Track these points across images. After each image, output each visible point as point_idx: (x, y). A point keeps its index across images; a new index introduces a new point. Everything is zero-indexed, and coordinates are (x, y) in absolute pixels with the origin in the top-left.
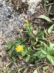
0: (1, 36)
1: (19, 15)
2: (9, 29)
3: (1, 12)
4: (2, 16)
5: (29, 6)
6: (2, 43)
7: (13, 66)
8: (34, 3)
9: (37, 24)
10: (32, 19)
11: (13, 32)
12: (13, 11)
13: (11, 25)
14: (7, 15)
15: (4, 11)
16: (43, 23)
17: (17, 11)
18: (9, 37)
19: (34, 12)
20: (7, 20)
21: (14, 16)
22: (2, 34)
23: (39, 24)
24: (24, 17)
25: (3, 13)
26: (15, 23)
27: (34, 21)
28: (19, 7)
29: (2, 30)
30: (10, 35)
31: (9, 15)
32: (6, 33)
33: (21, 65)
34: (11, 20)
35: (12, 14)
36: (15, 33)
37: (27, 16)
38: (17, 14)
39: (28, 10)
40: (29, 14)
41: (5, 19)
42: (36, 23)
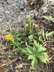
0: (9, 23)
1: (31, 10)
2: (18, 20)
3: (17, 4)
4: (16, 7)
5: (43, 4)
6: (7, 30)
7: (8, 52)
8: (51, 2)
9: (45, 24)
10: (41, 18)
11: (19, 23)
12: (27, 5)
13: (21, 17)
14: (21, 8)
15: (20, 4)
16: (51, 25)
17: (30, 6)
18: (15, 27)
19: (46, 12)
20: (19, 12)
21: (26, 10)
22: (11, 22)
23: (46, 25)
24: (34, 14)
25: (18, 5)
26: (25, 16)
27: (42, 20)
28: (34, 2)
29: (12, 19)
30: (15, 26)
31: (22, 8)
32: (14, 22)
33: (14, 54)
34: (22, 13)
35: (25, 8)
36: (21, 25)
37: (37, 13)
38: (30, 9)
39: (41, 8)
40: (41, 12)
41: (18, 11)
42: (43, 23)
